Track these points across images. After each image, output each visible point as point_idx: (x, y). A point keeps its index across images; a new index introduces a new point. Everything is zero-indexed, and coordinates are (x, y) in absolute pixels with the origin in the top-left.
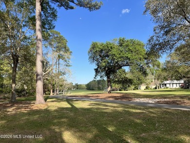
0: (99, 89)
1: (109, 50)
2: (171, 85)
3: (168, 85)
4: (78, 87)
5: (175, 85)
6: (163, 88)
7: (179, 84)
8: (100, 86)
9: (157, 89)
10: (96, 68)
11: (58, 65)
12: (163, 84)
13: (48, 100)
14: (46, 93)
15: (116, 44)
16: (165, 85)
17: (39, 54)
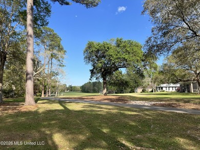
0: (95, 91)
1: (106, 50)
2: (168, 88)
3: (164, 89)
4: (72, 89)
5: (171, 89)
6: (159, 92)
7: (175, 87)
8: (96, 88)
9: (154, 93)
10: (92, 69)
11: (50, 65)
12: (159, 88)
13: (39, 102)
14: (37, 94)
15: (114, 44)
16: (162, 88)
17: (29, 51)
